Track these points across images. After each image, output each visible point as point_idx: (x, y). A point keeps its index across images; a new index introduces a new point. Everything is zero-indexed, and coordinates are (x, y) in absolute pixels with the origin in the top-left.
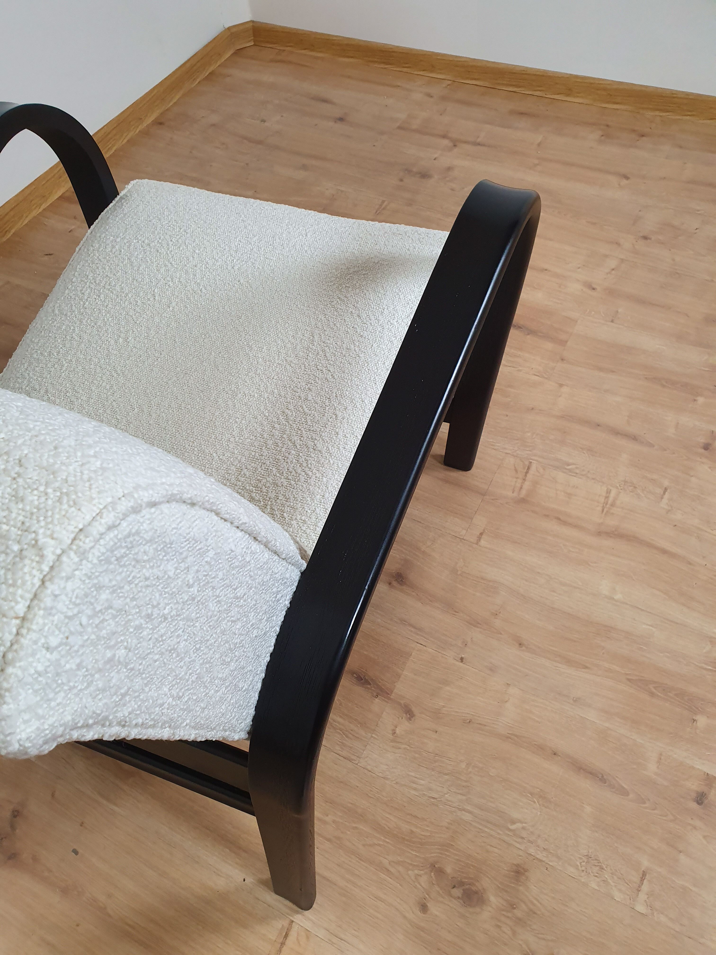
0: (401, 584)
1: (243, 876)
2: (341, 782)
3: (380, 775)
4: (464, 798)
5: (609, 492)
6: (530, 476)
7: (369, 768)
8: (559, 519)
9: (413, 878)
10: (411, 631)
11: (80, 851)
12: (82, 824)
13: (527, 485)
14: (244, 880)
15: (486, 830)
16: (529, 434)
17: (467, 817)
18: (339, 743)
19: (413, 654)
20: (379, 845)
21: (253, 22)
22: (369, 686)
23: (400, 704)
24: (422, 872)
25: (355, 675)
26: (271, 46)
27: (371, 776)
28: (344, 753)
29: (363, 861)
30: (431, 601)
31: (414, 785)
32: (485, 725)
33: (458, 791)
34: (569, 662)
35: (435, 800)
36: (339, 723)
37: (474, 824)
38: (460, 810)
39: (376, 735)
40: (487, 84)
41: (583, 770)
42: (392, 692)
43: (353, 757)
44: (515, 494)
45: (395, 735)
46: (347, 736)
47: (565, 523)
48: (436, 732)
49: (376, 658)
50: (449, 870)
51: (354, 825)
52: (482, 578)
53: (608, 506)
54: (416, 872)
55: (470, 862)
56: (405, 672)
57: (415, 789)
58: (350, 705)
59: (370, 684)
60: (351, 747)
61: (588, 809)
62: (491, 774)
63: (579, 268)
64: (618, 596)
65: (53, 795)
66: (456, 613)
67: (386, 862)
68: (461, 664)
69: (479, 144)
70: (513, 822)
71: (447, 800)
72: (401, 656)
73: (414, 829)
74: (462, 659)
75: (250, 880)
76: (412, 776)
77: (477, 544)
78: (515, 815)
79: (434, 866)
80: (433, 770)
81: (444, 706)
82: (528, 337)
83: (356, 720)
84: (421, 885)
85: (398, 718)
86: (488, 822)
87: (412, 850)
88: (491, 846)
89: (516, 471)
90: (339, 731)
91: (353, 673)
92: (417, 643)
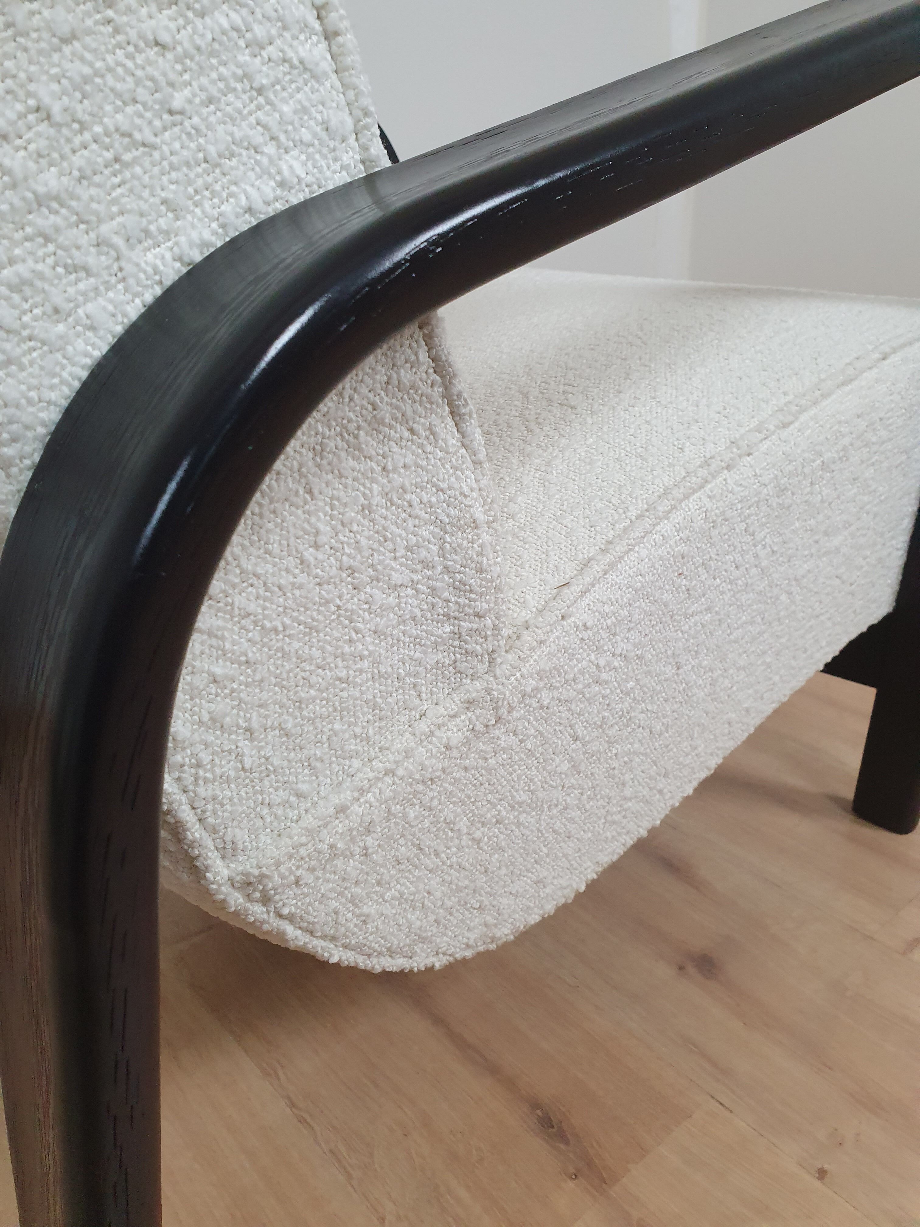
0: (706, 977)
10: (704, 1068)
19: (695, 1117)
22: (562, 1146)
23: (626, 1216)
25: (537, 1111)
42: (618, 1180)
56: (663, 1150)
58: (501, 1168)
59: (567, 1143)
66: (826, 1070)
68: (818, 1184)
72: (664, 1112)
74: (822, 1174)
77: (902, 954)
90: (450, 1220)
91: (535, 1105)
92: (713, 1097)
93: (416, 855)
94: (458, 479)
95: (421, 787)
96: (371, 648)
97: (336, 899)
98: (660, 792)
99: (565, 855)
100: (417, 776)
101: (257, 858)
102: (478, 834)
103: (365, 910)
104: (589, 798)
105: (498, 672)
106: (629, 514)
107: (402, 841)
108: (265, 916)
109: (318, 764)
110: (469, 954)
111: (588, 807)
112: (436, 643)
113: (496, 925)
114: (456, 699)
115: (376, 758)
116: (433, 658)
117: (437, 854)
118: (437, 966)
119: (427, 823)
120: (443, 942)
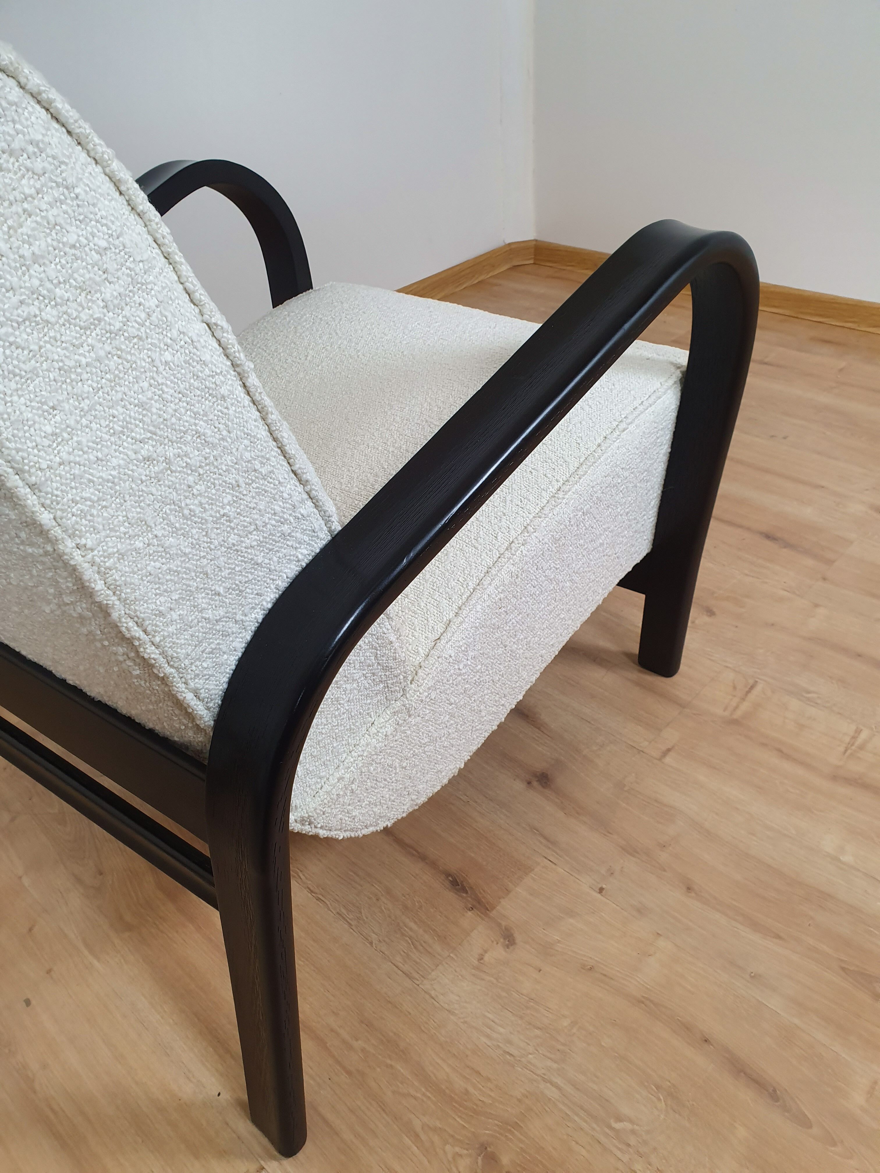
0: (543, 787)
1: (220, 1089)
2: (389, 1002)
3: (446, 1006)
4: (555, 1066)
5: (858, 731)
6: (752, 696)
7: (433, 993)
8: (780, 751)
9: (450, 1157)
10: (541, 843)
11: (33, 1002)
12: (49, 972)
13: (745, 706)
14: (219, 1094)
15: (576, 1118)
16: (761, 651)
17: (552, 1093)
18: (402, 953)
19: (536, 870)
20: (415, 1098)
21: (536, 240)
22: (464, 895)
23: (499, 925)
24: (465, 1152)
25: (450, 878)
26: (551, 265)
27: (433, 1003)
28: (406, 968)
29: (386, 1113)
30: (578, 813)
31: (488, 1031)
32: (611, 978)
33: (549, 1055)
34: (755, 926)
35: (512, 1058)
36: (411, 929)
37: (561, 1106)
38: (545, 1080)
39: (456, 955)
40: (787, 312)
41: (745, 1073)
42: (494, 908)
43: (417, 976)
44: (727, 713)
45: (482, 961)
46: (416, 948)
47: (787, 757)
48: (540, 971)
49: (484, 863)
50: (505, 1160)
51: (389, 1062)
52: (656, 801)
53: (853, 748)
54: (457, 1149)
55: (539, 1158)
56: (519, 889)
57: (488, 1036)
58: (432, 910)
59: (467, 892)
60: (417, 963)
61: (742, 1132)
62: (603, 1044)
63: (867, 490)
64: (847, 858)
65: (30, 930)
66: (608, 834)
67: (417, 1124)
68: (599, 896)
69: (766, 363)
70: (619, 1119)
71: (530, 1063)
72: (519, 869)
73: (471, 1090)
74: (601, 890)
75: (226, 1096)
76: (489, 1018)
77: (660, 759)
78: (625, 1110)
79: (486, 1148)
80: (521, 1018)
81: (559, 942)
82: (785, 550)
83: (434, 930)
84: (457, 1169)
85: (493, 942)
86: (582, 1108)
87: (460, 1117)
88: (577, 1143)
89: (735, 688)
90: (407, 938)
91: (448, 875)
92: (546, 858)
93: (376, 784)
94: (381, 628)
95: (375, 757)
96: (347, 708)
97: (341, 814)
98: (503, 705)
99: (452, 755)
100: (373, 753)
101: (306, 809)
102: (404, 765)
103: (354, 814)
104: (461, 725)
105: (408, 696)
106: (469, 587)
107: (368, 781)
108: (310, 830)
109: (328, 763)
110: (404, 815)
111: (461, 729)
112: (376, 693)
113: (417, 799)
114: (388, 712)
115: (353, 750)
116: (375, 701)
117: (385, 780)
118: (389, 825)
119: (379, 770)
120: (391, 815)
